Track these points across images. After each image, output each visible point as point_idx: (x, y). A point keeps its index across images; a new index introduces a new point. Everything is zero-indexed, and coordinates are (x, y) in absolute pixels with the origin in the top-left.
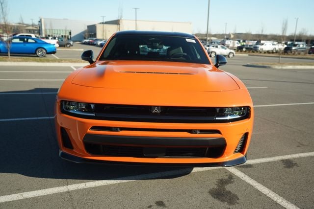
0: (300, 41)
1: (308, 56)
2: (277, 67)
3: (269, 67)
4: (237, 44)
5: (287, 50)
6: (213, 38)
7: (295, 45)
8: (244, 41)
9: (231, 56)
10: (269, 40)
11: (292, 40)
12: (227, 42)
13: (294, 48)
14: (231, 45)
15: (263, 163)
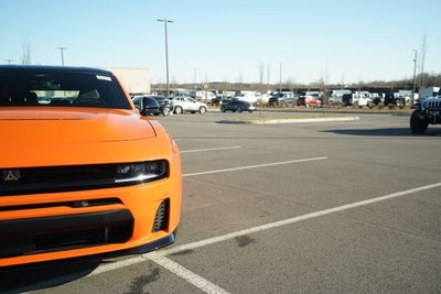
0: (288, 90)
1: (297, 108)
2: (258, 122)
3: (249, 123)
4: (211, 96)
5: (273, 101)
6: (180, 90)
7: (281, 96)
8: (220, 92)
9: (203, 110)
10: (252, 90)
11: (278, 90)
12: (199, 94)
13: (280, 99)
14: (204, 98)
15: (209, 245)
